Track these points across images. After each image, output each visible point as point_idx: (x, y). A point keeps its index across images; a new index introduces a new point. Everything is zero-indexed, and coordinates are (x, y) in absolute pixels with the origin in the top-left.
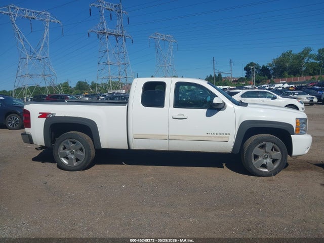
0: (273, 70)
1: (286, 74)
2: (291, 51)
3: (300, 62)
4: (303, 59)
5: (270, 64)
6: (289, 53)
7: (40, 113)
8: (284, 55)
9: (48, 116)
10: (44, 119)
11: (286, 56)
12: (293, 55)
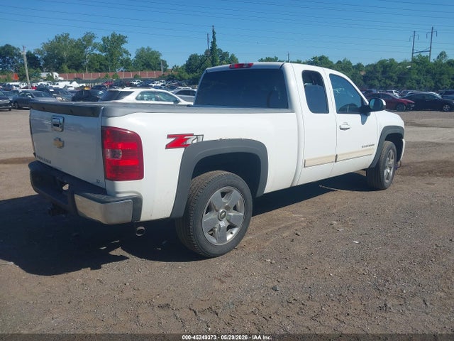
0: (44, 59)
1: (65, 68)
2: (68, 35)
3: (82, 52)
4: (85, 47)
5: (38, 50)
6: (66, 37)
7: (169, 136)
8: (58, 39)
9: (189, 142)
10: (181, 151)
11: (61, 40)
12: (71, 41)
